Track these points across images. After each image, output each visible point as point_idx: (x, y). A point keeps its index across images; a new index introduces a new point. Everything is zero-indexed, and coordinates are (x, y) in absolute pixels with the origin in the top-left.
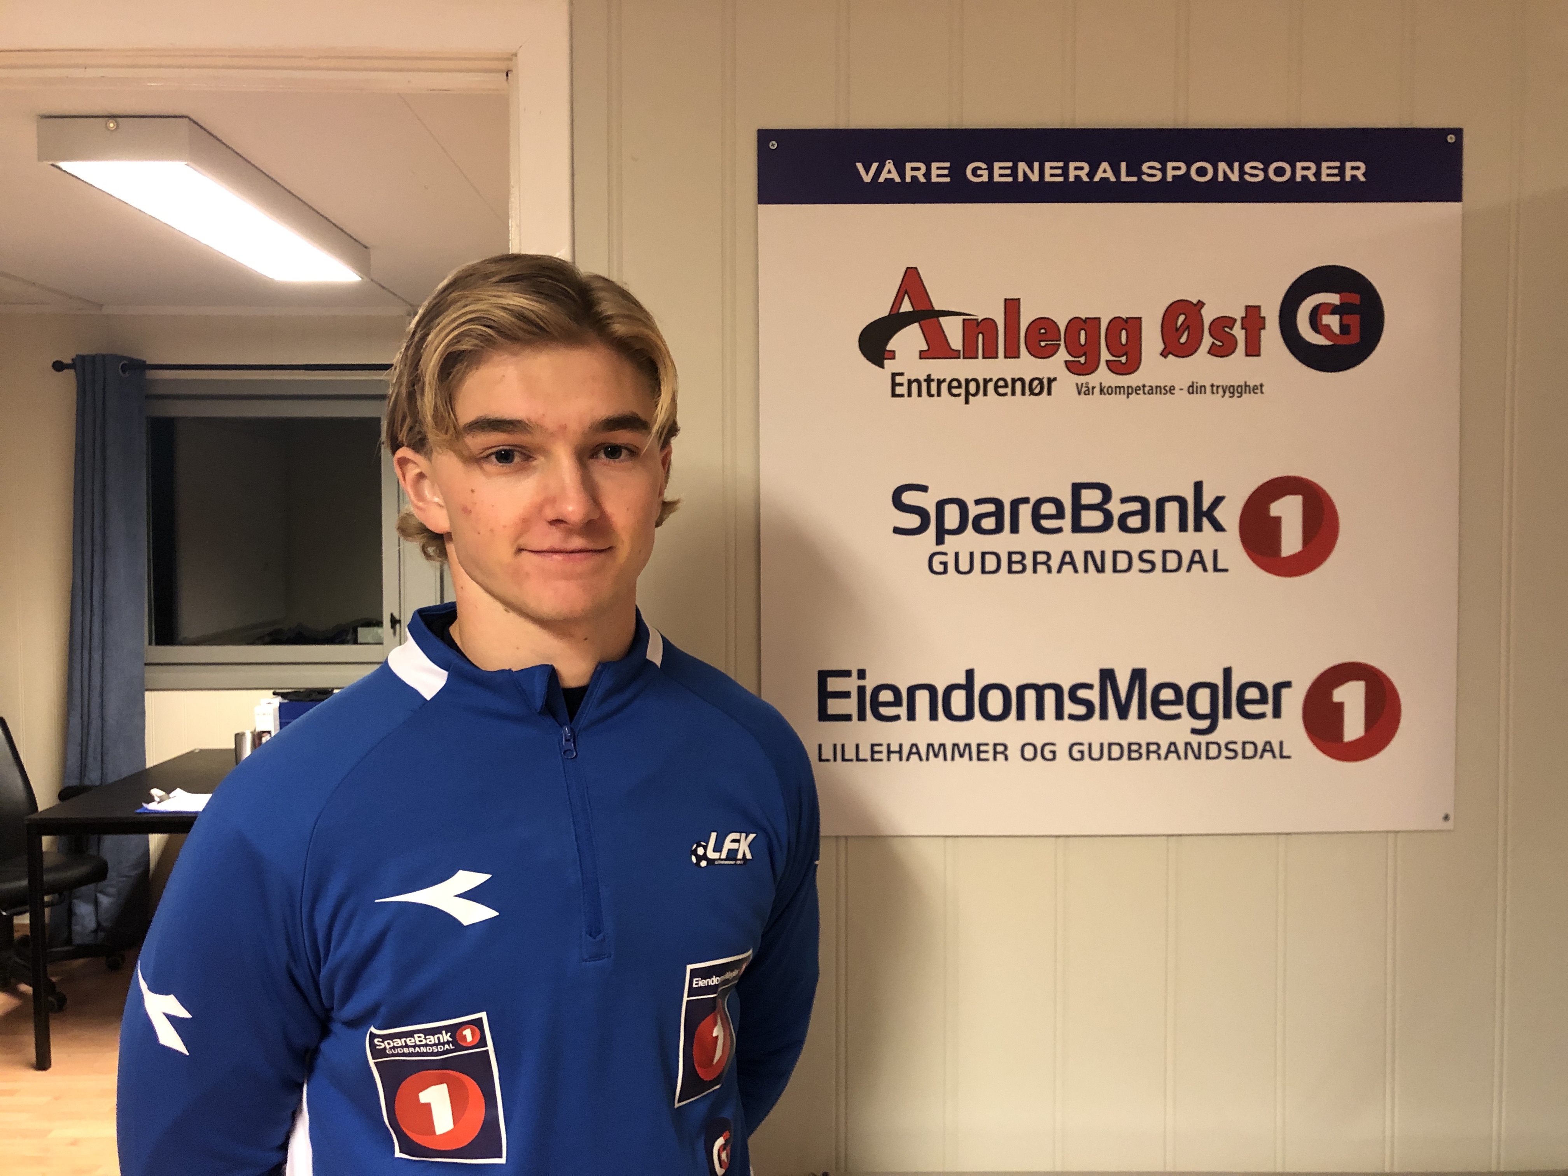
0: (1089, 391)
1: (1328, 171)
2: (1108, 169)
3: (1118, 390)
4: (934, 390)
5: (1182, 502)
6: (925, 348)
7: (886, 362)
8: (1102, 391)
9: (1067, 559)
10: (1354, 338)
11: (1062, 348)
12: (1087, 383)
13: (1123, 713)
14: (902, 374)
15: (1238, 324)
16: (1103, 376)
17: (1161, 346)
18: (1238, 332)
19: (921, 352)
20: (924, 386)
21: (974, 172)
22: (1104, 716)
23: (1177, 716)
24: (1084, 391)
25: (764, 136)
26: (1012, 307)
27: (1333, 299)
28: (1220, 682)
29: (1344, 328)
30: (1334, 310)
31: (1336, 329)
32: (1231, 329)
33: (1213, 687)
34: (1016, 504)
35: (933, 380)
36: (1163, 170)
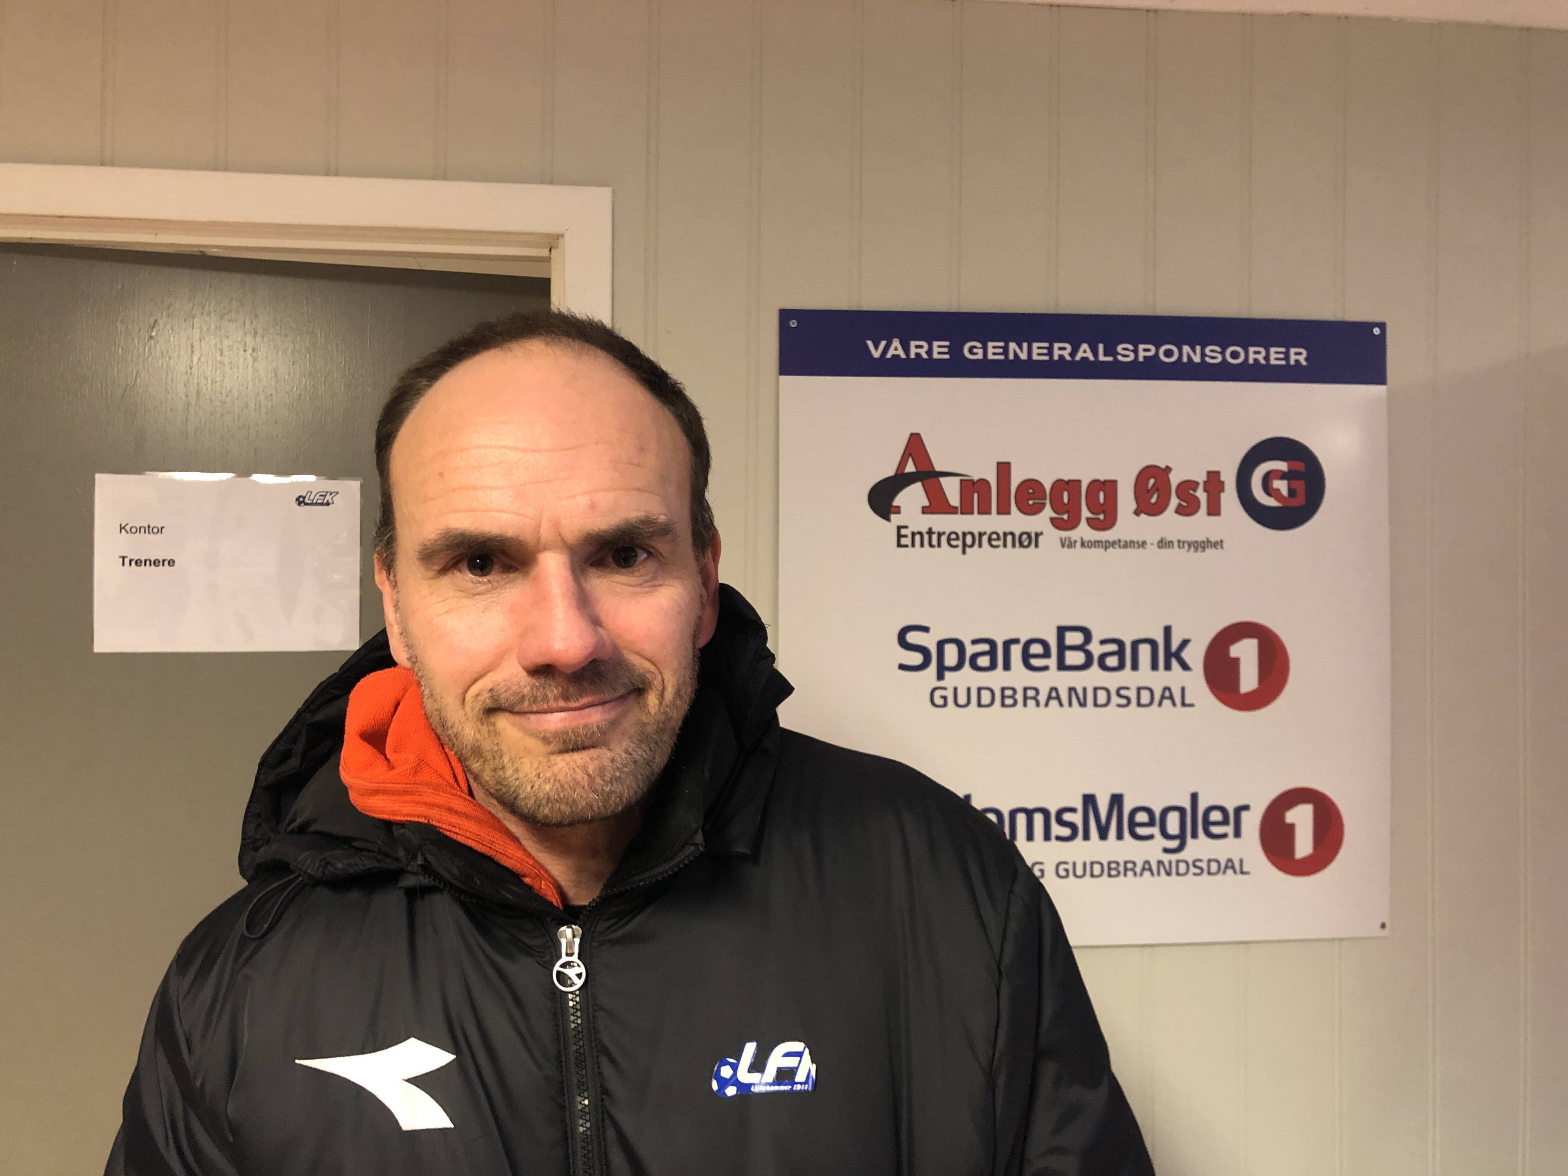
0: (1071, 544)
1: (1276, 356)
2: (1088, 350)
3: (1097, 544)
4: (935, 541)
5: (1153, 643)
6: (927, 503)
7: (893, 516)
8: (1083, 545)
9: (1054, 694)
10: (1300, 501)
11: (1048, 507)
12: (1070, 538)
13: (1103, 835)
14: (906, 527)
15: (1201, 488)
16: (1083, 531)
17: (1134, 506)
18: (1201, 495)
19: (923, 508)
20: (926, 537)
21: (971, 350)
22: (1086, 837)
23: (1150, 837)
24: (1068, 544)
25: (785, 315)
26: (1004, 469)
27: (1282, 466)
28: (1187, 805)
29: (1291, 492)
30: (1283, 476)
31: (1285, 492)
32: (1195, 491)
33: (1181, 810)
34: (1008, 644)
35: (934, 533)
36: (1136, 351)
